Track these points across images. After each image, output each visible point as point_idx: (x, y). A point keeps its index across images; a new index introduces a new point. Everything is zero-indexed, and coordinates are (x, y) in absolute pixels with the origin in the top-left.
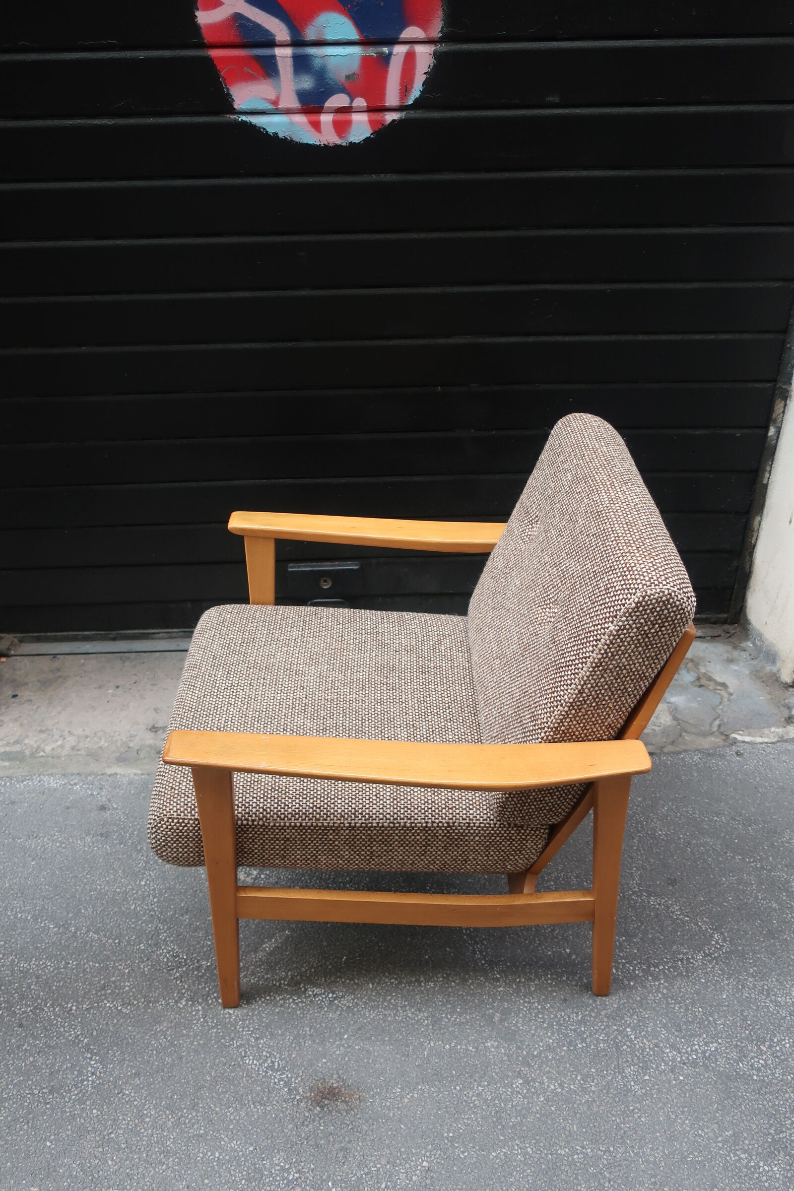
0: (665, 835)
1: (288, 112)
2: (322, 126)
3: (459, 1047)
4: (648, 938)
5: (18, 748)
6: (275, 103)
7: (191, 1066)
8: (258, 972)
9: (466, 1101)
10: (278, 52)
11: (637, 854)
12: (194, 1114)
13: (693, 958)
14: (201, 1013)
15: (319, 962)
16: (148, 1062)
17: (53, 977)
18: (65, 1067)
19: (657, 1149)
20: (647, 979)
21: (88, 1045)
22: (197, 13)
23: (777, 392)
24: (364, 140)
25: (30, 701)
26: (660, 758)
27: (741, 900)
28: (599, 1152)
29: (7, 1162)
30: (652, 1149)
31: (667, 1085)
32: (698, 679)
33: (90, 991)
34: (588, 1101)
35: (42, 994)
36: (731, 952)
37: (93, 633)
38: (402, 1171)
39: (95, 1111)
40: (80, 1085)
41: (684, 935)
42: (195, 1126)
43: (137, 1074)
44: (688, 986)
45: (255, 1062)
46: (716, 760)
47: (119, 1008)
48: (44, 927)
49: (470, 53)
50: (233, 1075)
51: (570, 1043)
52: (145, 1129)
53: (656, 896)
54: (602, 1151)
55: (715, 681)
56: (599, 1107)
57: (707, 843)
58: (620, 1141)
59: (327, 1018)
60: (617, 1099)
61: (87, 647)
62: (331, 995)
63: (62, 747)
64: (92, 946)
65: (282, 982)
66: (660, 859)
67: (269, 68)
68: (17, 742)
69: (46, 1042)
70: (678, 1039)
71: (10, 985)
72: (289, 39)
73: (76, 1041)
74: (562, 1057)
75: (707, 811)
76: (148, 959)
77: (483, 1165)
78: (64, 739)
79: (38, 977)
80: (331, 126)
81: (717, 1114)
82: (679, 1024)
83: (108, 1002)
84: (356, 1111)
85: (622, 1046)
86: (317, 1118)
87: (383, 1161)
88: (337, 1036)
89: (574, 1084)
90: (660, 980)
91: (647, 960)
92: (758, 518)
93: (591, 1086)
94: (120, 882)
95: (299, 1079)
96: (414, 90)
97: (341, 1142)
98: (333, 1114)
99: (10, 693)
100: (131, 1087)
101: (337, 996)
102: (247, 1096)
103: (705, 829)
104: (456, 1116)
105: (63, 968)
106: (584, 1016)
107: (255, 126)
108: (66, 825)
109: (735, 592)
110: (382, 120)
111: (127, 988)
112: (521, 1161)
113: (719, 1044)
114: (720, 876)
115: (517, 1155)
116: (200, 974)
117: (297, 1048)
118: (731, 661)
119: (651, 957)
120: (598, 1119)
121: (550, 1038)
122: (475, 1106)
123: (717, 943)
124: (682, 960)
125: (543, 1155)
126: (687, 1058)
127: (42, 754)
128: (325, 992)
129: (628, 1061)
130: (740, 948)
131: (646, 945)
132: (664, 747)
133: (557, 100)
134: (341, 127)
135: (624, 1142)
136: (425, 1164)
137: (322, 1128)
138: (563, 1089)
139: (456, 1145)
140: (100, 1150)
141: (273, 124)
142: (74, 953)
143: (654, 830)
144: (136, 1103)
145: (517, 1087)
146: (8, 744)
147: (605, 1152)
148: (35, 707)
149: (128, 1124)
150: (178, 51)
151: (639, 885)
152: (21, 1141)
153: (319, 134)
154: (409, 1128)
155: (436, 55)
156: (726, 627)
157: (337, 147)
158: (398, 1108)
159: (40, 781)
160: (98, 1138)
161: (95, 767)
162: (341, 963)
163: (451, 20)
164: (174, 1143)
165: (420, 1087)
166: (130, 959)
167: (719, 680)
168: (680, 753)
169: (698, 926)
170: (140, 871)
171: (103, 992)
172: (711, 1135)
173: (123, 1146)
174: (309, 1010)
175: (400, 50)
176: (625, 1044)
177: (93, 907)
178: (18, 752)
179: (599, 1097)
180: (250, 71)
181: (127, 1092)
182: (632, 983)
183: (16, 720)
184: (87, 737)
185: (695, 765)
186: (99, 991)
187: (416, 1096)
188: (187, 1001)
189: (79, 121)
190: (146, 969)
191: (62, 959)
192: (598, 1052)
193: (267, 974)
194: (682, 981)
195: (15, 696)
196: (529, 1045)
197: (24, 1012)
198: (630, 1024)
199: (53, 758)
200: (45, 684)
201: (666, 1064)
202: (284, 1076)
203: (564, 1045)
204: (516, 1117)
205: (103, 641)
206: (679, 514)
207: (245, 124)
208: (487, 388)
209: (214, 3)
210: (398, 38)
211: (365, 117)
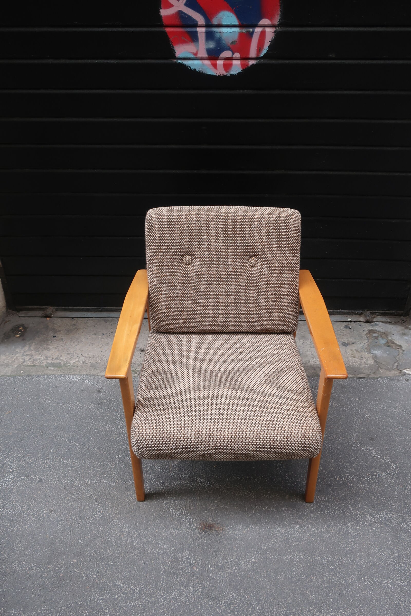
0: (370, 417)
1: (202, 59)
2: (218, 67)
3: (269, 509)
4: (360, 465)
5: (57, 361)
6: (196, 54)
7: (144, 511)
8: (174, 470)
9: (272, 534)
10: (199, 29)
11: (356, 425)
12: (146, 532)
13: (381, 475)
14: (148, 487)
15: (203, 467)
16: (125, 508)
17: (79, 468)
18: (86, 508)
19: (362, 559)
20: (359, 483)
21: (96, 499)
22: (161, 10)
24: (238, 73)
25: (62, 339)
26: (367, 380)
27: (405, 449)
28: (335, 560)
29: (62, 548)
30: (359, 560)
31: (367, 532)
32: (387, 342)
33: (96, 475)
34: (330, 537)
35: (74, 475)
36: (400, 473)
38: (243, 562)
39: (101, 528)
40: (93, 516)
41: (377, 464)
42: (147, 537)
43: (119, 513)
44: (379, 487)
45: (174, 511)
46: (395, 382)
47: (110, 483)
48: (74, 445)
49: (292, 32)
50: (164, 516)
51: (321, 511)
52: (124, 537)
53: (364, 445)
54: (336, 559)
55: (396, 344)
56: (335, 539)
57: (389, 422)
58: (345, 555)
59: (207, 493)
60: (343, 537)
61: (88, 314)
62: (209, 483)
63: (78, 361)
64: (96, 455)
65: (186, 475)
66: (366, 428)
67: (193, 38)
68: (57, 358)
69: (77, 497)
70: (373, 511)
71: (59, 470)
72: (204, 23)
73: (91, 497)
74: (318, 516)
75: (390, 407)
76: (123, 462)
77: (280, 562)
78: (79, 358)
79: (72, 467)
80: (222, 66)
81: (391, 546)
82: (374, 505)
83: (105, 480)
84: (221, 535)
85: (346, 513)
86: (203, 537)
87: (234, 558)
88: (212, 501)
89: (323, 528)
90: (365, 484)
91: (359, 475)
93: (331, 530)
94: (109, 426)
95: (195, 519)
96: (264, 50)
97: (214, 548)
98: (211, 536)
99: (52, 335)
100: (117, 519)
101: (212, 483)
102: (170, 525)
103: (389, 415)
104: (268, 540)
105: (84, 464)
106: (328, 499)
107: (185, 65)
108: (82, 398)
110: (247, 64)
111: (113, 475)
112: (298, 561)
113: (393, 514)
114: (396, 437)
115: (296, 558)
116: (147, 470)
117: (193, 506)
118: (404, 334)
119: (361, 474)
120: (335, 545)
121: (312, 507)
122: (277, 536)
123: (393, 468)
124: (376, 475)
125: (308, 559)
126: (377, 520)
127: (69, 364)
128: (206, 481)
129: (349, 520)
130: (404, 471)
131: (359, 467)
132: (370, 375)
133: (334, 56)
134: (227, 67)
135: (346, 556)
136: (253, 560)
137: (205, 542)
138: (318, 531)
139: (268, 552)
140: (104, 545)
141: (194, 64)
142: (88, 457)
143: (364, 414)
144: (119, 526)
145: (296, 528)
146: (52, 359)
148: (64, 342)
149: (116, 535)
150: (150, 28)
151: (356, 440)
152: (67, 539)
153: (215, 70)
154: (246, 544)
155: (276, 33)
156: (402, 317)
157: (224, 76)
158: (241, 535)
159: (69, 378)
160: (102, 540)
161: (94, 372)
162: (213, 468)
163: (284, 16)
164: (137, 544)
165: (251, 526)
166: (114, 461)
167: (398, 343)
168: (378, 378)
169: (385, 460)
170: (117, 421)
171: (102, 476)
172: (388, 555)
173: (114, 544)
175: (258, 30)
176: (348, 512)
177: (96, 437)
178: (57, 363)
179: (335, 535)
180: (184, 39)
181: (115, 521)
182: (352, 485)
183: (56, 348)
184: (90, 358)
185: (384, 384)
186: (101, 475)
187: (249, 530)
189: (100, 61)
190: (122, 466)
191: (83, 460)
192: (335, 515)
193: (178, 471)
194: (376, 485)
195: (55, 337)
197: (66, 483)
198: (350, 503)
199: (74, 367)
200: (68, 332)
201: (367, 522)
202: (187, 518)
203: (319, 511)
204: (296, 542)
205: (96, 312)
206: (382, 261)
207: (180, 64)
208: (291, 196)
209: (169, 5)
210: (258, 24)
211: (239, 62)
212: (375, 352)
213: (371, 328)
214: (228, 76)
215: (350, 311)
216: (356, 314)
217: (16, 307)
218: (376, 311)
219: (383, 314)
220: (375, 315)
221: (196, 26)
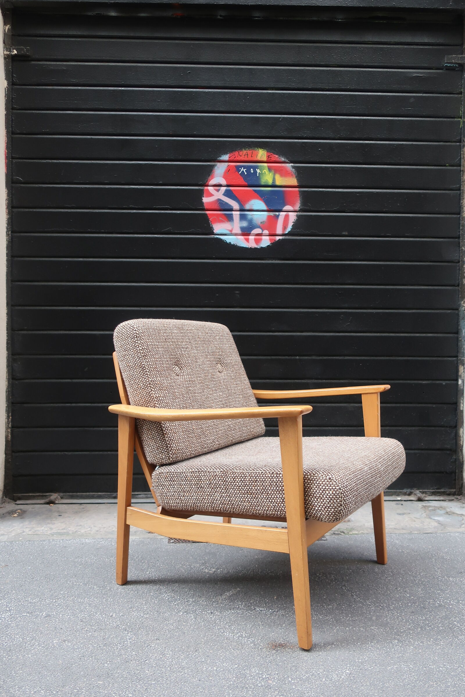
0: (450, 558)
1: (236, 235)
2: (250, 240)
4: (454, 591)
5: (65, 531)
6: (231, 231)
7: (191, 636)
9: (365, 648)
10: (233, 212)
11: (436, 564)
12: (197, 653)
14: (193, 617)
15: (260, 599)
16: (164, 635)
17: (99, 604)
18: (112, 636)
20: (459, 605)
21: (125, 628)
22: (203, 198)
23: (459, 362)
24: (267, 246)
25: (69, 517)
26: (436, 534)
28: (455, 667)
29: (81, 672)
32: (447, 513)
33: (123, 609)
34: (440, 648)
35: (93, 610)
37: (104, 493)
38: (334, 674)
39: (134, 653)
40: (122, 643)
42: (199, 658)
43: (158, 639)
45: (231, 634)
47: (142, 615)
48: (90, 588)
49: (312, 216)
50: (218, 639)
51: (421, 628)
52: (167, 659)
56: (448, 650)
59: (271, 618)
60: (458, 647)
62: (271, 611)
63: (91, 530)
64: (121, 594)
65: (240, 606)
66: (450, 565)
67: (230, 218)
68: (63, 529)
69: (99, 627)
71: (73, 606)
72: (239, 208)
73: (117, 627)
74: (419, 632)
76: (156, 599)
77: (384, 672)
78: (92, 528)
79: (90, 604)
80: (254, 240)
83: (135, 613)
86: (275, 655)
87: (321, 671)
88: (279, 625)
89: (430, 642)
91: (457, 599)
92: (461, 430)
93: (440, 643)
94: (134, 572)
95: (260, 641)
96: (288, 228)
97: (292, 663)
98: (284, 653)
99: (57, 515)
100: (155, 644)
101: (275, 611)
102: (229, 647)
104: (361, 654)
105: (105, 601)
106: (426, 618)
107: (222, 239)
108: (98, 554)
109: (457, 474)
110: (275, 239)
111: (145, 608)
112: (407, 670)
115: (404, 668)
116: (189, 603)
117: (255, 629)
120: (450, 655)
121: (409, 625)
122: (372, 650)
125: (421, 668)
127: (79, 533)
128: (267, 609)
131: (454, 594)
132: (437, 532)
133: (346, 233)
134: (257, 241)
136: (347, 671)
137: (279, 658)
138: (423, 644)
139: (365, 664)
140: (140, 667)
141: (229, 239)
142: (110, 596)
143: (443, 556)
144: (159, 650)
145: (395, 643)
146: (58, 530)
147: (458, 667)
148: (72, 519)
149: (156, 658)
151: (441, 574)
152: (88, 664)
153: (248, 243)
154: (334, 658)
155: (297, 216)
156: (456, 496)
157: (256, 248)
159: (80, 541)
160: (138, 663)
162: (274, 599)
163: (303, 203)
164: (186, 664)
165: (335, 643)
166: (145, 598)
167: (458, 513)
168: (447, 533)
171: (131, 610)
173: (154, 666)
174: (259, 616)
175: (283, 214)
176: (455, 628)
179: (447, 646)
180: (222, 219)
181: (153, 646)
182: (451, 607)
183: (62, 523)
185: (457, 537)
186: (128, 609)
187: (334, 646)
188: (183, 613)
190: (156, 602)
191: (104, 598)
192: (440, 630)
193: (230, 603)
195: (60, 516)
196: (397, 628)
197: (83, 617)
199: (86, 534)
200: (76, 512)
202: (250, 639)
203: (418, 628)
204: (399, 654)
205: (108, 499)
206: (421, 428)
207: (217, 238)
208: (321, 358)
209: (211, 195)
210: (282, 210)
211: (268, 238)
212: (436, 518)
213: (424, 505)
214: (259, 248)
215: (398, 491)
216: (405, 494)
217: (14, 495)
218: (426, 490)
219: (434, 494)
220: (426, 494)
221: (232, 210)
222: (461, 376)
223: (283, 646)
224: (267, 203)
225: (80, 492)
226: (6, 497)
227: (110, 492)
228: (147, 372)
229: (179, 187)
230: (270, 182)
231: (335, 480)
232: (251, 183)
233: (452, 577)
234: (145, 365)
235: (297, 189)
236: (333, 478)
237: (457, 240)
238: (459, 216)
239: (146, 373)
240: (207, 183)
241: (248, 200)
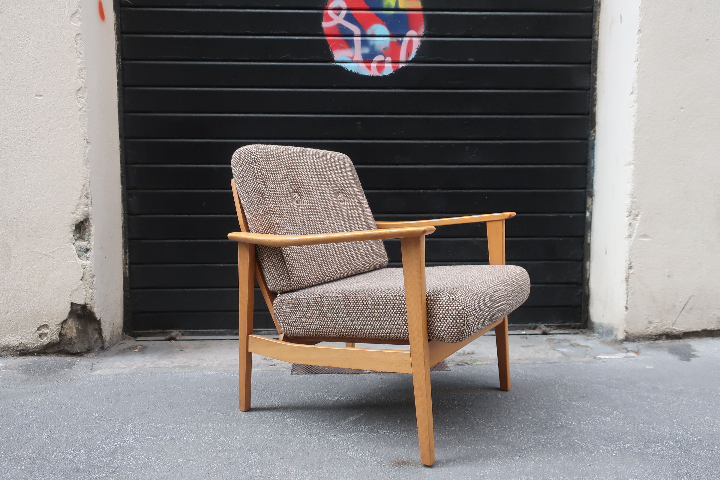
0: (573, 385)
1: (357, 62)
2: (372, 68)
4: (576, 414)
5: (187, 364)
6: (352, 58)
8: (348, 426)
10: (355, 38)
11: (559, 390)
12: (321, 470)
13: (604, 419)
14: (316, 439)
15: (383, 423)
16: (288, 455)
17: (223, 429)
18: (236, 456)
20: (581, 426)
21: (249, 449)
22: (322, 23)
23: (587, 193)
25: (191, 352)
26: (560, 364)
27: (625, 402)
31: (606, 457)
32: (571, 345)
33: (246, 433)
34: (561, 463)
35: (217, 434)
36: (626, 417)
37: (225, 330)
39: (258, 470)
40: (247, 463)
41: (596, 413)
42: (323, 474)
43: (282, 459)
44: (605, 427)
45: (354, 453)
46: (592, 364)
47: (266, 438)
48: (214, 414)
49: (436, 41)
50: (341, 458)
51: (543, 445)
55: (581, 345)
56: (568, 465)
57: (597, 386)
59: (393, 440)
60: (578, 462)
61: (221, 338)
62: (394, 433)
63: (213, 364)
64: (245, 419)
65: (363, 429)
66: (572, 391)
67: (350, 45)
68: (185, 363)
69: (223, 449)
70: (607, 443)
71: (198, 431)
72: (360, 34)
73: (242, 449)
74: (540, 450)
75: (593, 378)
76: (280, 423)
78: (214, 362)
79: (214, 429)
80: (376, 68)
81: (640, 466)
82: (605, 439)
83: (259, 436)
85: (574, 446)
86: (398, 471)
88: (401, 445)
89: (550, 458)
90: (588, 426)
91: (578, 420)
92: (588, 263)
93: (561, 458)
95: (382, 459)
96: (412, 55)
98: (407, 469)
99: (178, 350)
100: (279, 463)
101: (397, 433)
102: (352, 465)
103: (594, 383)
105: (229, 426)
106: (548, 437)
107: (342, 67)
108: (220, 385)
109: (582, 307)
110: (398, 67)
111: (269, 432)
113: (631, 444)
114: (609, 395)
116: (313, 427)
117: (378, 450)
118: (587, 340)
119: (580, 419)
120: (569, 469)
121: (530, 444)
123: (616, 414)
124: (598, 420)
126: (615, 449)
127: (201, 366)
128: (390, 432)
129: (580, 450)
130: (630, 416)
131: (575, 416)
133: (473, 60)
134: (380, 69)
135: (588, 475)
137: (401, 474)
138: (544, 460)
141: (350, 67)
142: (234, 421)
143: (566, 383)
144: (284, 468)
145: (516, 459)
146: (180, 364)
148: (194, 354)
149: (281, 474)
151: (564, 399)
153: (369, 71)
154: (456, 473)
155: (421, 41)
156: (581, 330)
157: (378, 77)
158: (447, 467)
159: (202, 373)
160: (262, 479)
162: (397, 423)
163: (428, 28)
165: (457, 460)
166: (269, 422)
167: (583, 345)
168: (571, 363)
169: (603, 410)
171: (255, 433)
174: (382, 438)
175: (406, 39)
176: (576, 445)
178: (187, 366)
179: (567, 462)
180: (342, 45)
181: (277, 465)
182: (572, 427)
183: (183, 357)
185: (580, 366)
186: (252, 432)
188: (307, 436)
190: (279, 426)
191: (227, 423)
192: (560, 448)
193: (353, 427)
194: (601, 426)
195: (181, 351)
196: (518, 446)
197: (207, 439)
199: (208, 367)
200: (198, 348)
201: (603, 450)
202: (373, 458)
203: (539, 446)
204: (520, 468)
205: (230, 335)
206: (547, 261)
207: (338, 66)
208: (445, 191)
209: (330, 19)
210: (406, 35)
211: (390, 65)
212: (560, 350)
213: (549, 338)
214: (381, 77)
215: (522, 325)
216: (530, 328)
217: (134, 331)
218: (551, 324)
219: (559, 327)
220: (551, 328)
221: (353, 35)
222: (588, 209)
223: (406, 463)
224: (389, 27)
225: (201, 329)
226: (126, 334)
227: (232, 329)
228: (267, 198)
229: (297, 11)
230: (393, 5)
231: (458, 301)
232: (372, 6)
233: (575, 401)
234: (264, 191)
235: (421, 13)
236: (456, 298)
237: (587, 65)
238: (590, 40)
239: (265, 199)
240: (326, 6)
241: (370, 24)
